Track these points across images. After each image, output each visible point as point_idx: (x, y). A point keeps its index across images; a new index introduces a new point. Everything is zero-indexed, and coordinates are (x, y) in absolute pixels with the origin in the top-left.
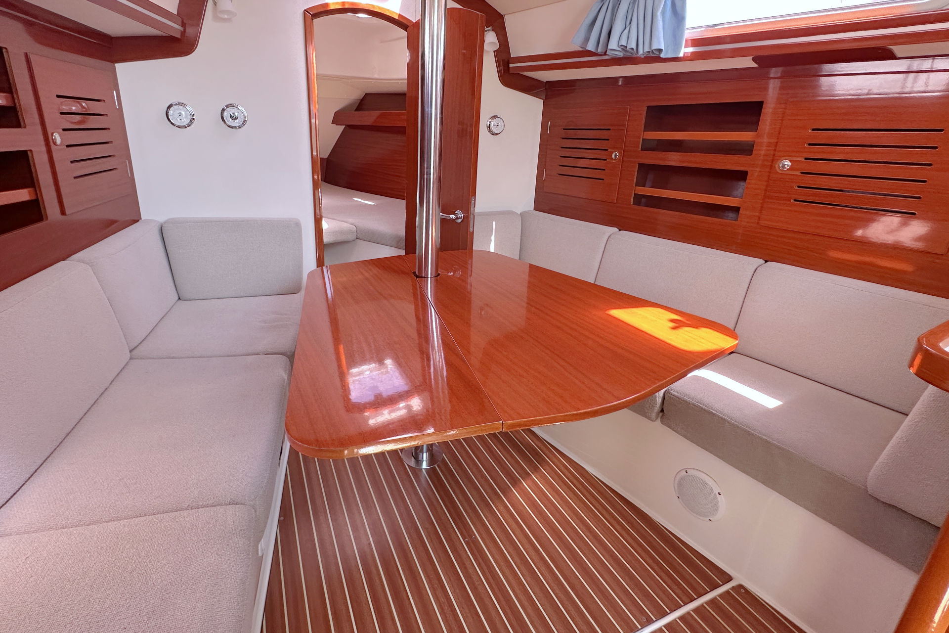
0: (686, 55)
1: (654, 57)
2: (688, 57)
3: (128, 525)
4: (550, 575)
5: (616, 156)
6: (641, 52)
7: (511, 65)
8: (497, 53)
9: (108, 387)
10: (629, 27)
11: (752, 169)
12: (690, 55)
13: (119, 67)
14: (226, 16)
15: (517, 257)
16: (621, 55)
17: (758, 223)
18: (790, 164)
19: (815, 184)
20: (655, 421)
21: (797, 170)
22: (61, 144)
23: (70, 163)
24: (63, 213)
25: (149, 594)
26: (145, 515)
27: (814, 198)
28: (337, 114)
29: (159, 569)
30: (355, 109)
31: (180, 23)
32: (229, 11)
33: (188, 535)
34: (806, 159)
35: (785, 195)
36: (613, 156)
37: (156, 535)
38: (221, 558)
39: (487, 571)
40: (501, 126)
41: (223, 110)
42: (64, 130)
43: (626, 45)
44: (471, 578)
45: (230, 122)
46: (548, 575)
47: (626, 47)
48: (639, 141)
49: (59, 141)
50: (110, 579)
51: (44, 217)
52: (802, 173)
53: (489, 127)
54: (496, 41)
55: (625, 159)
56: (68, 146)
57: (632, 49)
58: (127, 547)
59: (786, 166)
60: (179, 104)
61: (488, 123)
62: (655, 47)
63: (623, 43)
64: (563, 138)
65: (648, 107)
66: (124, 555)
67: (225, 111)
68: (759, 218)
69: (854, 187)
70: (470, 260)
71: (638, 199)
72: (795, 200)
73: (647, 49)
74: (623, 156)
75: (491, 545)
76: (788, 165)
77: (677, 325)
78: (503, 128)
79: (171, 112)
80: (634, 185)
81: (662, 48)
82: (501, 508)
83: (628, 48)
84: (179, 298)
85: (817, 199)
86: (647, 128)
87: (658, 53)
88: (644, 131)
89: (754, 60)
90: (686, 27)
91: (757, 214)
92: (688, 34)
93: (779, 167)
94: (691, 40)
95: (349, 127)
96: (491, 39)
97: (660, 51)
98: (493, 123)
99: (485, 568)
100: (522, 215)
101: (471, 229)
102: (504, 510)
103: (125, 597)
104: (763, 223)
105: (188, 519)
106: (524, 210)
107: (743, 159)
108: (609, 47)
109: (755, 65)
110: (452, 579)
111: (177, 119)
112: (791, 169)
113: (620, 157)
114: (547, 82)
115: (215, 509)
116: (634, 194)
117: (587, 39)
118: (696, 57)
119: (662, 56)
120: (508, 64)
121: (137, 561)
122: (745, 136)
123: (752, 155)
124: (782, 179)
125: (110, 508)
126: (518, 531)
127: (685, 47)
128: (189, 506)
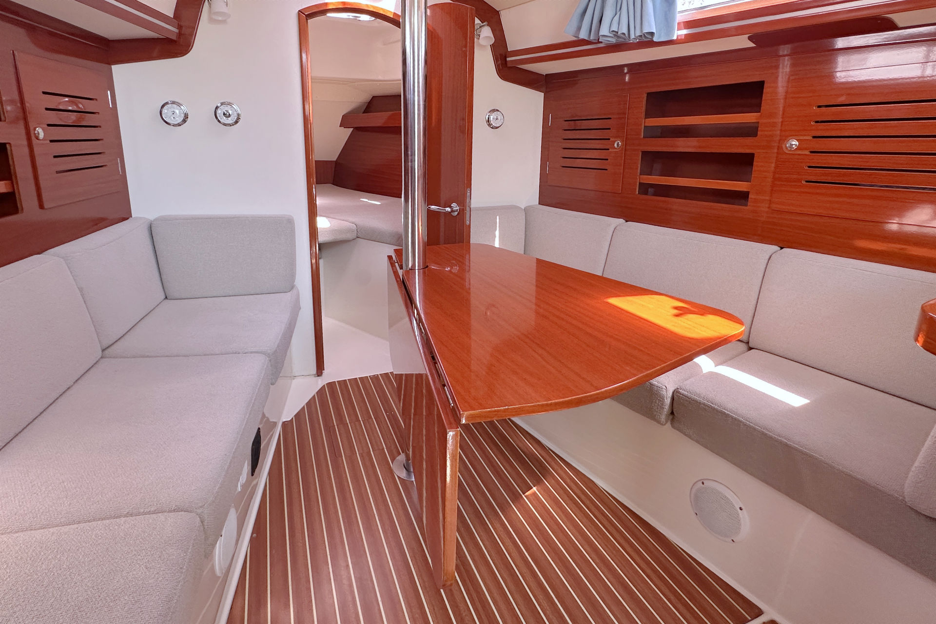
0: (679, 38)
1: (647, 42)
2: (681, 39)
3: (58, 533)
4: (548, 605)
5: (618, 144)
6: (632, 36)
7: (508, 59)
8: (494, 47)
9: (72, 386)
10: (619, 13)
11: (758, 151)
12: (683, 38)
13: (115, 68)
14: (220, 18)
15: (522, 252)
16: (613, 41)
17: (769, 208)
18: (797, 143)
19: (825, 163)
20: (665, 424)
21: (806, 149)
22: (44, 139)
23: (53, 158)
24: (41, 206)
25: (59, 612)
26: (79, 522)
27: (826, 178)
28: (345, 117)
29: (78, 584)
30: (363, 110)
31: (176, 25)
32: (223, 13)
33: (119, 545)
34: (814, 137)
35: (795, 176)
36: (616, 145)
37: (84, 545)
38: (150, 571)
39: (476, 599)
40: (501, 119)
41: (217, 108)
42: (49, 125)
43: (617, 31)
44: (457, 607)
45: (224, 120)
46: (546, 605)
47: (617, 32)
48: (640, 130)
49: (41, 136)
50: (21, 593)
51: (20, 210)
52: (811, 152)
53: (488, 121)
54: (492, 36)
55: (628, 147)
56: (51, 141)
57: (624, 34)
58: (50, 557)
59: (794, 146)
60: (173, 103)
61: (487, 117)
62: (646, 30)
63: (614, 28)
64: (565, 130)
65: (649, 94)
66: (44, 567)
67: (219, 109)
68: (770, 201)
69: (868, 164)
70: (468, 255)
71: (645, 188)
72: (807, 182)
73: (638, 33)
74: (626, 144)
75: (483, 569)
76: (796, 145)
77: (681, 312)
78: (502, 121)
79: (165, 111)
80: (639, 174)
81: (654, 31)
82: (498, 526)
83: (619, 33)
84: (166, 297)
85: (830, 179)
86: (648, 115)
87: (650, 37)
88: (645, 118)
89: (750, 38)
90: (678, 11)
91: (767, 198)
92: (680, 18)
93: (787, 148)
94: (683, 22)
95: (357, 129)
96: (485, 35)
97: (652, 34)
98: (492, 117)
99: (474, 595)
100: (527, 210)
101: (468, 223)
102: (501, 529)
103: (33, 615)
104: (774, 206)
105: (123, 527)
106: (527, 205)
107: (749, 141)
108: (601, 33)
109: (752, 45)
110: (436, 608)
111: (170, 117)
112: (798, 148)
113: (623, 146)
114: (546, 75)
115: (154, 516)
116: (639, 183)
117: (579, 28)
118: (690, 39)
119: (655, 39)
120: (506, 57)
121: (56, 574)
122: (748, 118)
123: (757, 136)
124: (790, 160)
125: (42, 514)
126: (515, 554)
127: (678, 30)
128: (128, 513)
